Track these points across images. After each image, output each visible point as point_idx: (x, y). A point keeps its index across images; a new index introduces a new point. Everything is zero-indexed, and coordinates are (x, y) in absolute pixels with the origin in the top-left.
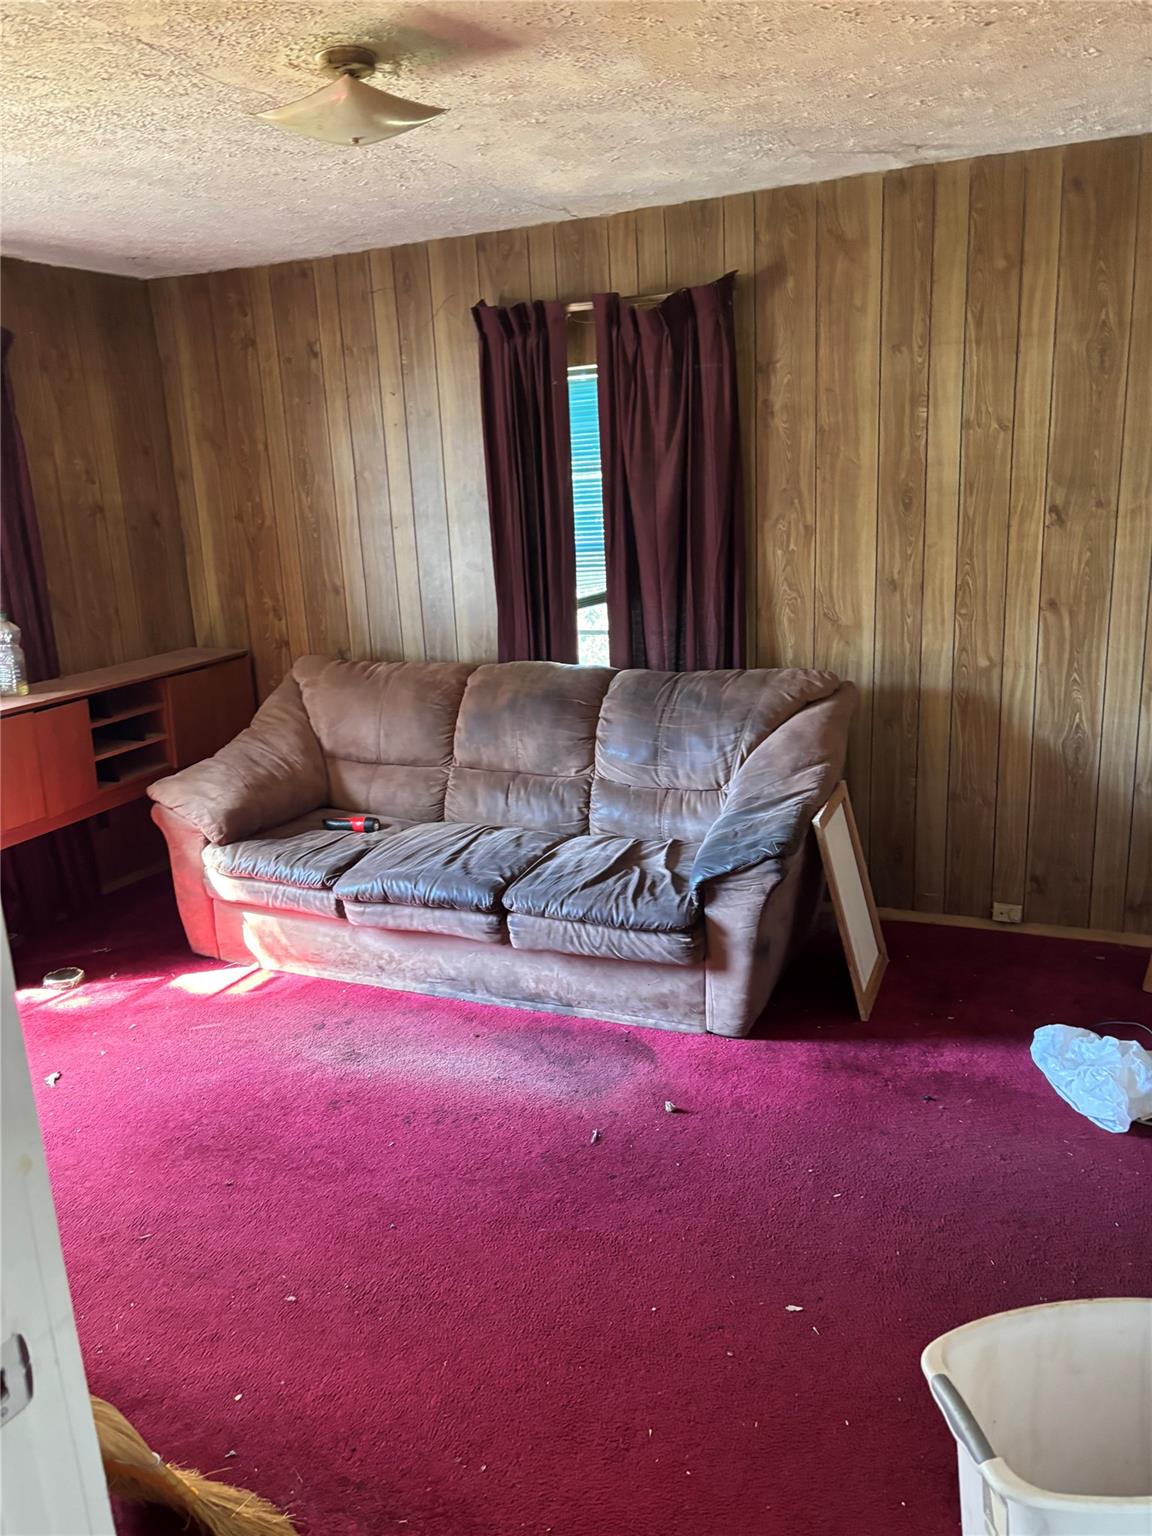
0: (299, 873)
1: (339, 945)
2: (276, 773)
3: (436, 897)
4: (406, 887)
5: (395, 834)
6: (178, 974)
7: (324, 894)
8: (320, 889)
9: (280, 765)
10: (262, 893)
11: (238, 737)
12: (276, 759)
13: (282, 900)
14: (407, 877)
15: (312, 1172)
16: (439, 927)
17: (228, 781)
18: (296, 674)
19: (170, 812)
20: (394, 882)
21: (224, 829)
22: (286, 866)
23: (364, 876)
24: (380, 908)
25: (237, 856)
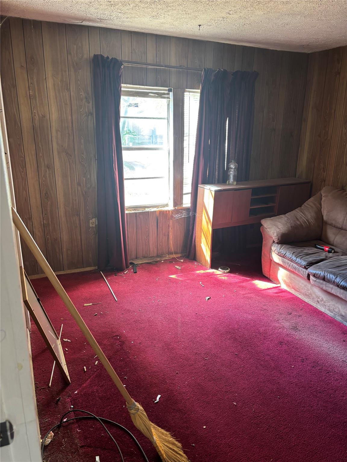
0: (298, 260)
1: (306, 289)
2: (303, 225)
3: (343, 285)
4: (332, 277)
5: (339, 256)
6: (255, 279)
7: (305, 270)
8: (304, 268)
9: (306, 222)
10: (286, 263)
11: (296, 210)
12: (305, 220)
13: (291, 267)
14: (334, 274)
15: (262, 363)
16: (341, 296)
17: (286, 224)
18: (322, 192)
19: (266, 229)
20: (328, 274)
21: (280, 239)
22: (295, 257)
23: (319, 268)
24: (322, 281)
25: (281, 249)
